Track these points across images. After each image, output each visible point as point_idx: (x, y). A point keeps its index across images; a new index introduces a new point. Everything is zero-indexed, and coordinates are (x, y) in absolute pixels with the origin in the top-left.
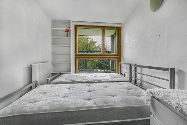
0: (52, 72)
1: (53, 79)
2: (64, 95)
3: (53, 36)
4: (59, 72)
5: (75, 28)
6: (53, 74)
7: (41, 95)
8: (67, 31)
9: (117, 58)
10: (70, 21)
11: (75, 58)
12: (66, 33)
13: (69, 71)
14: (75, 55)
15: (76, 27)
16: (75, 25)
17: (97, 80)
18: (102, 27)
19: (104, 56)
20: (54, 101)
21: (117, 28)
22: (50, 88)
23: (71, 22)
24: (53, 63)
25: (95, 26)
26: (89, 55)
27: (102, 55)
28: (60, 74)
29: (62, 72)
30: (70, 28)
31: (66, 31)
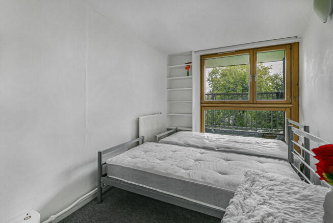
0: (167, 127)
1: (165, 136)
2: (162, 158)
3: (170, 77)
4: (175, 128)
5: (201, 60)
6: (168, 129)
7: (143, 153)
8: (188, 68)
9: (288, 110)
10: (191, 52)
11: (201, 107)
12: (186, 70)
13: (190, 128)
14: (201, 103)
15: (203, 58)
16: (201, 56)
17: (222, 148)
18: (252, 51)
19: (254, 105)
20: (149, 161)
21: (287, 46)
22: (155, 147)
23: (193, 53)
24: (170, 114)
25: (236, 51)
26: (224, 103)
27: (252, 102)
28: (177, 131)
29: (179, 128)
30: (191, 63)
31: (186, 68)
